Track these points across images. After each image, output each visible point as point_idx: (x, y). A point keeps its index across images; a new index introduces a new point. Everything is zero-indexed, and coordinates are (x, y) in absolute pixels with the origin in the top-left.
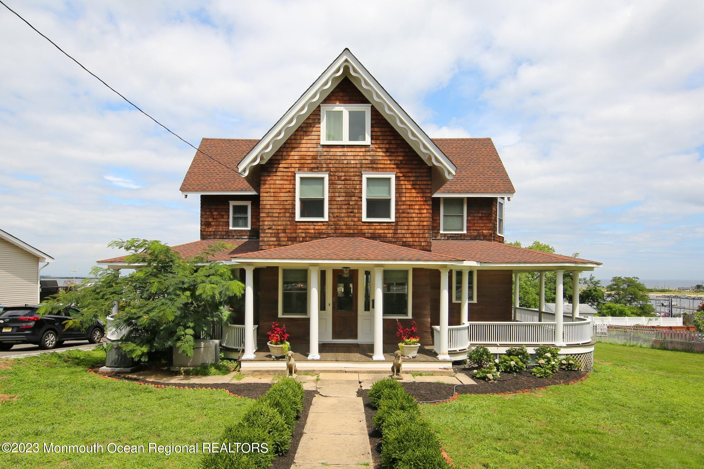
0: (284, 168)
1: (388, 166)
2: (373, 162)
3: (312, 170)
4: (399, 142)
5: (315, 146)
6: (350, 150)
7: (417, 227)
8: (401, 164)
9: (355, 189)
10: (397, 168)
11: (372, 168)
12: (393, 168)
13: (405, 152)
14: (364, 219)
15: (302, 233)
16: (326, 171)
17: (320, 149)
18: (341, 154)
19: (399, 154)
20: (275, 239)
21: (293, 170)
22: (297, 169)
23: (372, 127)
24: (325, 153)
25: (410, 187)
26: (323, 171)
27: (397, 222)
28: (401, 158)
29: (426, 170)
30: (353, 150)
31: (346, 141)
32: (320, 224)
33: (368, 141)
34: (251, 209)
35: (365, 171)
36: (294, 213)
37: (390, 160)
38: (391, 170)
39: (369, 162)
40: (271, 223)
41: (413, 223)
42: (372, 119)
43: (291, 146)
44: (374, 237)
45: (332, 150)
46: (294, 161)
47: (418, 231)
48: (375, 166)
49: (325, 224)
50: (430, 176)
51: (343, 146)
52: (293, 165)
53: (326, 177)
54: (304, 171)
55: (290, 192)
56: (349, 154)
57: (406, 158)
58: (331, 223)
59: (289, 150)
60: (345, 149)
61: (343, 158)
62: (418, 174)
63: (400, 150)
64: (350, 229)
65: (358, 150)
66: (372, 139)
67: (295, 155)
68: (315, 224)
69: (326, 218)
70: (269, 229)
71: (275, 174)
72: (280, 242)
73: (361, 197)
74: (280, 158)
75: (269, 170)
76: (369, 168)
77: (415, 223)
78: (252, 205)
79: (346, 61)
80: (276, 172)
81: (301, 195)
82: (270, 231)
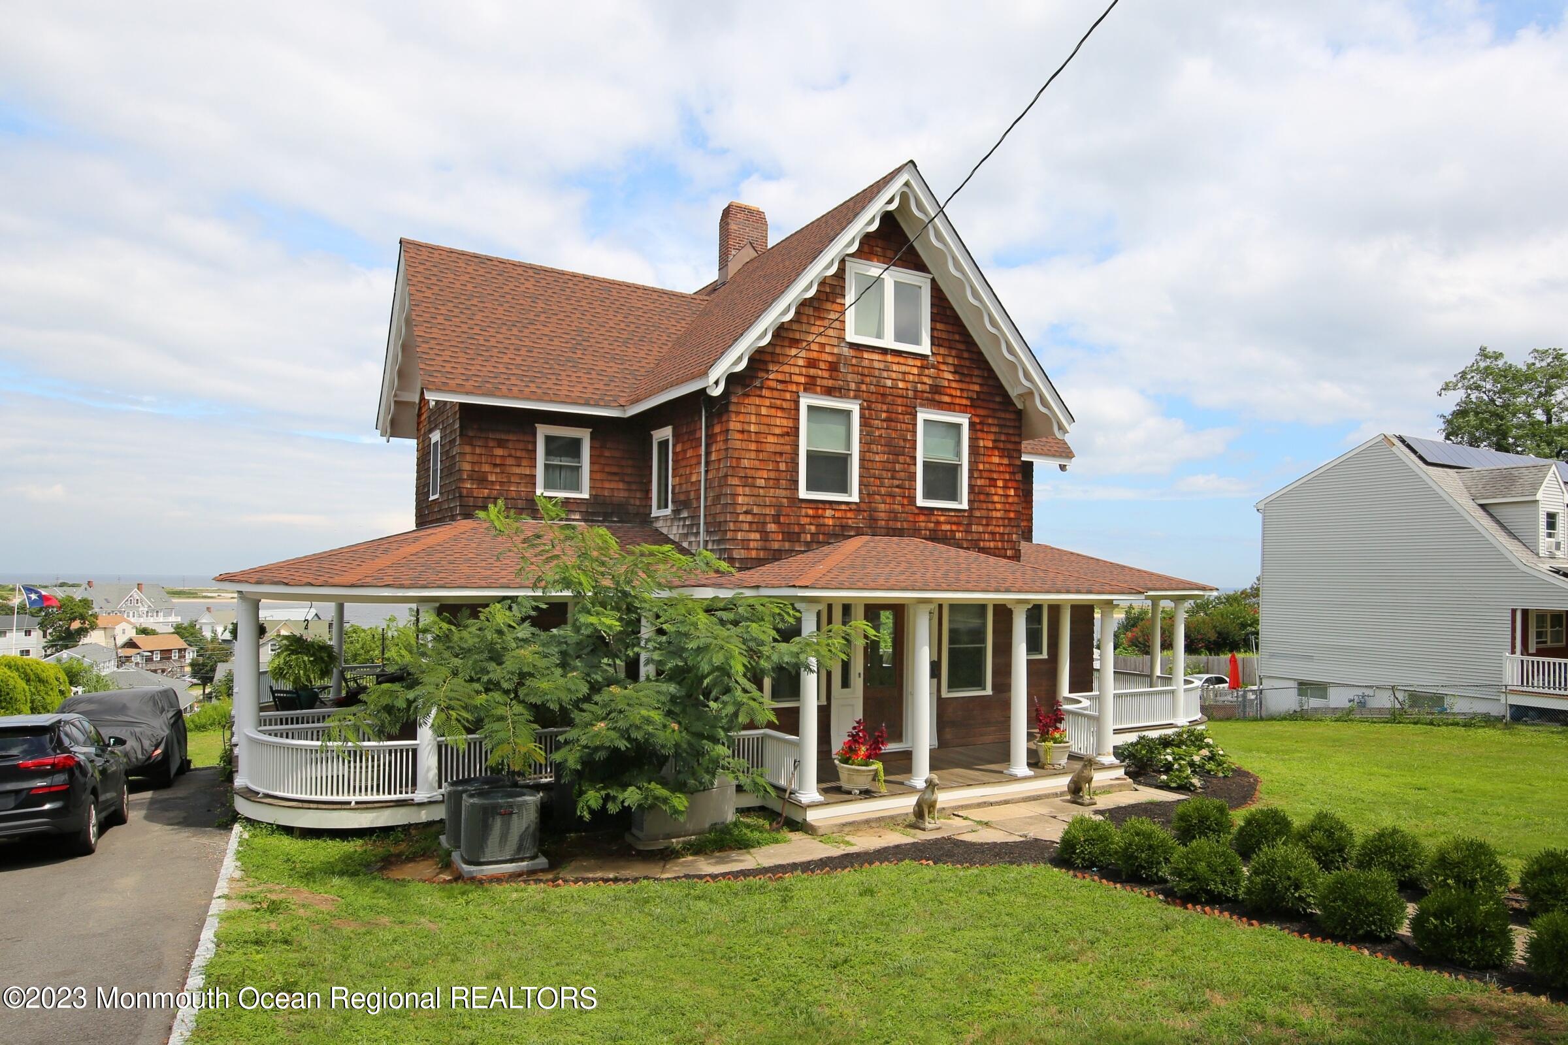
0: (778, 381)
1: (958, 401)
2: (936, 389)
3: (829, 392)
4: (975, 357)
5: (835, 342)
6: (896, 360)
7: (1001, 522)
8: (978, 398)
9: (905, 440)
10: (971, 406)
11: (933, 400)
12: (966, 406)
13: (983, 377)
14: (921, 502)
15: (811, 524)
16: (855, 397)
17: (846, 351)
18: (882, 366)
19: (974, 380)
20: (757, 536)
21: (794, 388)
22: (802, 388)
23: (932, 320)
24: (854, 361)
25: (990, 445)
26: (849, 398)
27: (971, 509)
28: (977, 388)
29: (1012, 416)
30: (901, 360)
31: (889, 342)
32: (843, 507)
33: (925, 348)
34: (591, 447)
35: (922, 406)
36: (796, 482)
37: (962, 390)
38: (963, 409)
39: (927, 388)
40: (751, 500)
41: (994, 514)
42: (932, 305)
43: (791, 336)
44: (936, 537)
45: (866, 355)
46: (797, 370)
47: (1001, 530)
48: (937, 397)
49: (854, 507)
50: (1020, 428)
51: (884, 351)
52: (795, 378)
53: (855, 408)
54: (816, 393)
55: (788, 434)
56: (895, 368)
57: (985, 389)
58: (863, 506)
59: (786, 344)
60: (889, 358)
61: (885, 374)
62: (1002, 422)
63: (976, 372)
64: (896, 520)
65: (910, 362)
66: (932, 344)
67: (797, 357)
68: (835, 507)
69: (855, 498)
70: (746, 513)
71: (759, 393)
72: (768, 544)
73: (914, 458)
74: (768, 358)
75: (747, 382)
76: (927, 399)
77: (999, 514)
78: (592, 439)
79: (907, 184)
80: (761, 388)
81: (809, 443)
82: (749, 518)
